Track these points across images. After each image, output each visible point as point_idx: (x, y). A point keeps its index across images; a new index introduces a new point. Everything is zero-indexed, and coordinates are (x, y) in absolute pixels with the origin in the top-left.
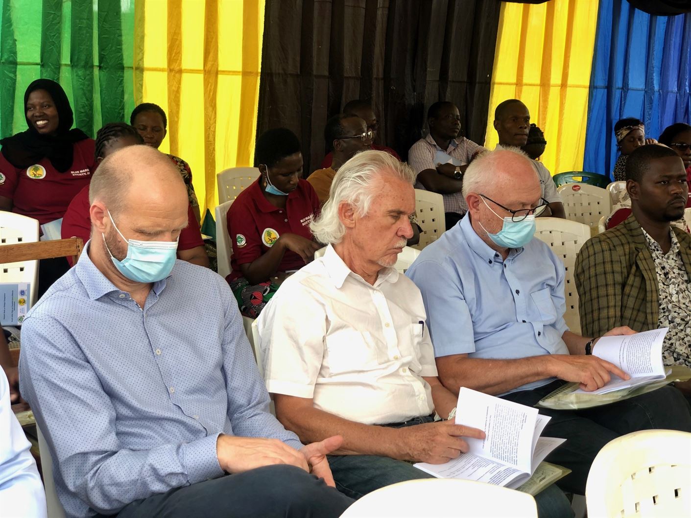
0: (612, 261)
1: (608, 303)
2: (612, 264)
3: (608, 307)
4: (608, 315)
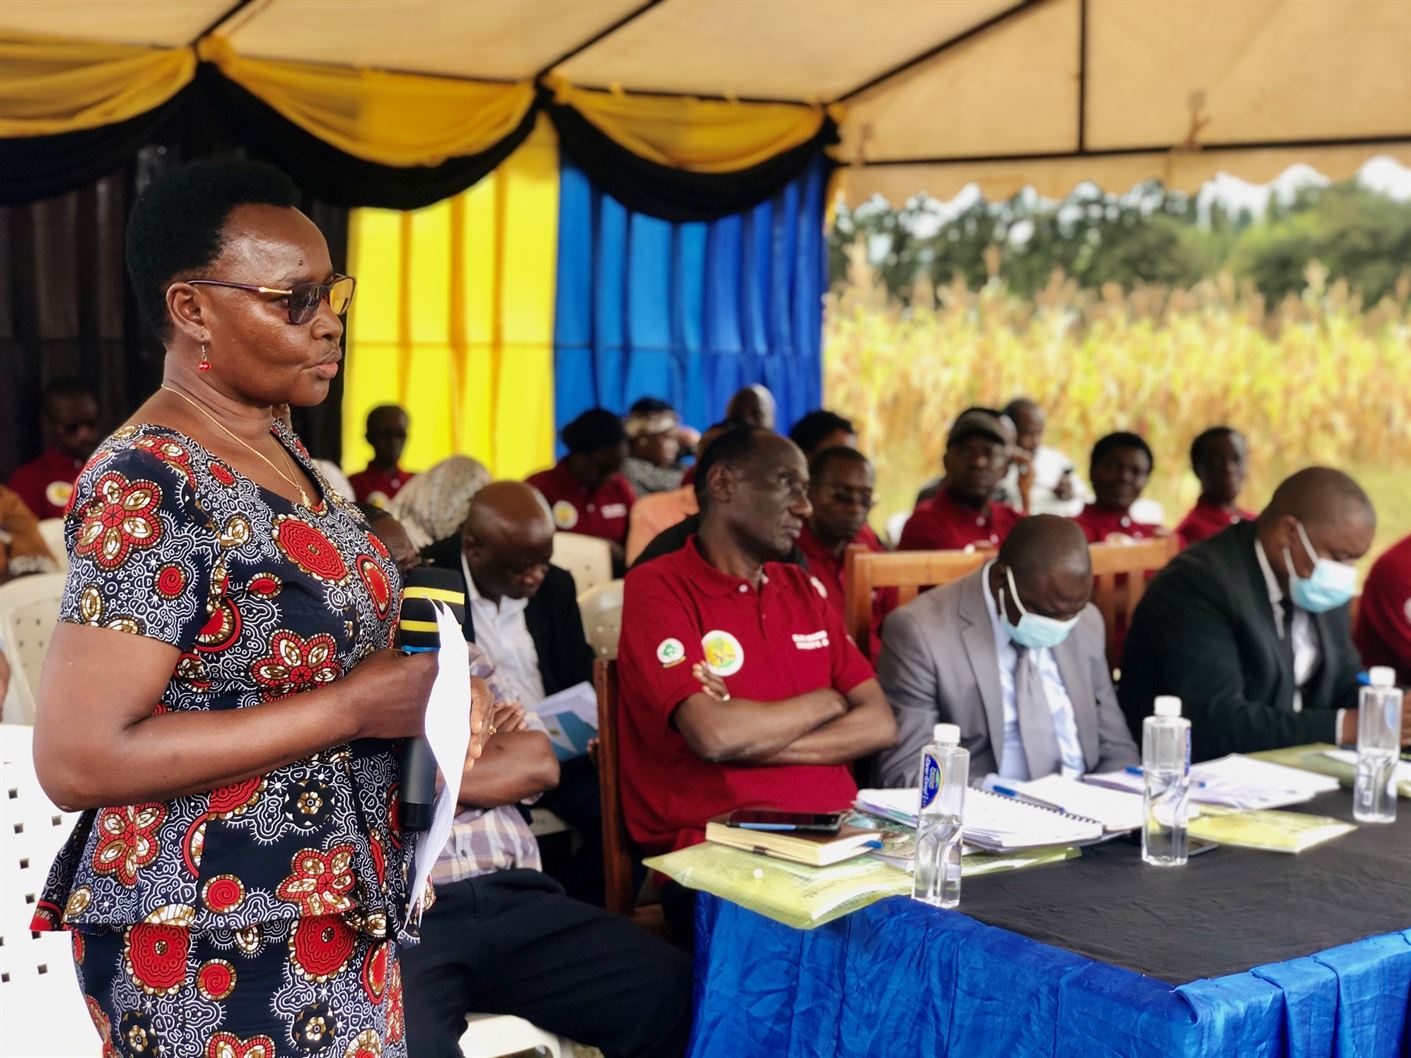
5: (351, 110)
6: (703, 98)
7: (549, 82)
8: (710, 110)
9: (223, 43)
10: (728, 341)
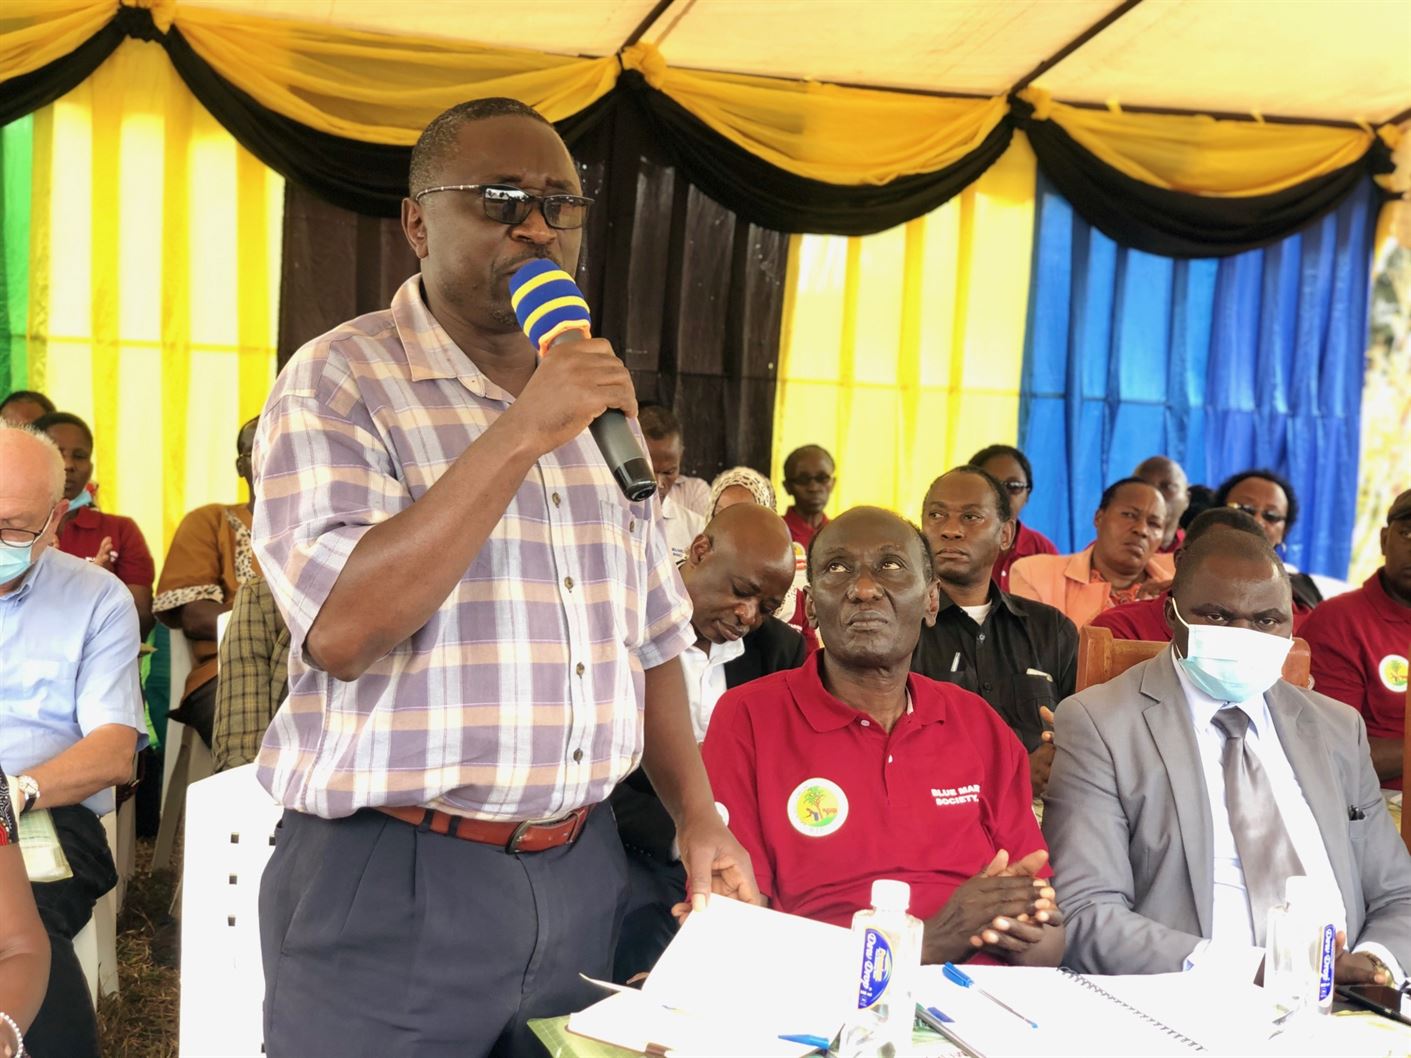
0: (249, 621)
1: (244, 688)
2: (249, 626)
3: (244, 694)
4: (244, 708)
5: (794, 125)
6: (1219, 116)
7: (1026, 96)
8: (1228, 128)
9: (649, 51)
10: (1240, 397)
